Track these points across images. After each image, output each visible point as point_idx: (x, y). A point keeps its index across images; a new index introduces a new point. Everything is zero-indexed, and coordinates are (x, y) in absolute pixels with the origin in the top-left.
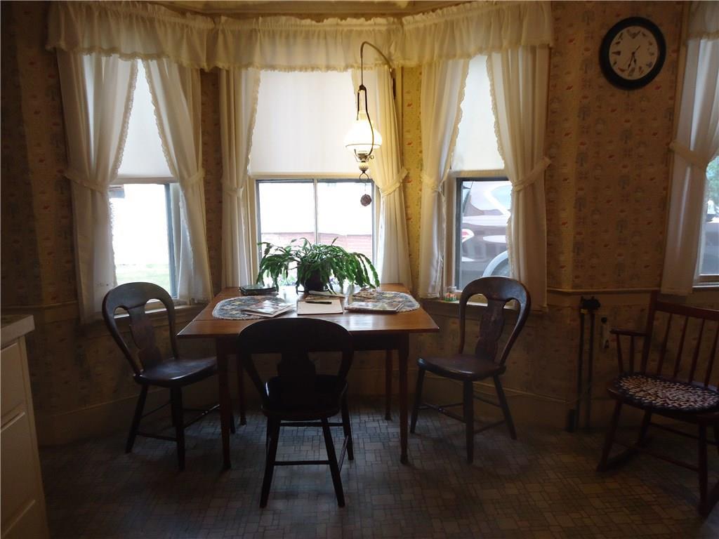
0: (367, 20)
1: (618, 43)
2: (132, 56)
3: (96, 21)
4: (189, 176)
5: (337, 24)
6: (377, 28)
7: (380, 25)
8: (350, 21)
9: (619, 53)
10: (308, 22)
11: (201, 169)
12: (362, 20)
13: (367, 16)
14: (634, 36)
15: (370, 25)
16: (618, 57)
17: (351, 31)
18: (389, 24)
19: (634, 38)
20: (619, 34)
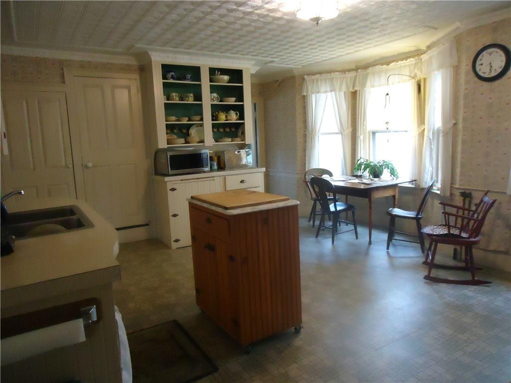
0: (406, 60)
1: (481, 59)
2: (326, 92)
3: (315, 84)
4: (344, 131)
5: (396, 65)
6: (412, 62)
7: (413, 61)
8: (399, 62)
9: (482, 64)
10: (384, 66)
11: (351, 128)
12: (404, 61)
13: (406, 58)
14: (490, 54)
15: (408, 62)
16: (481, 66)
17: (401, 66)
18: (416, 60)
19: (490, 55)
20: (482, 54)
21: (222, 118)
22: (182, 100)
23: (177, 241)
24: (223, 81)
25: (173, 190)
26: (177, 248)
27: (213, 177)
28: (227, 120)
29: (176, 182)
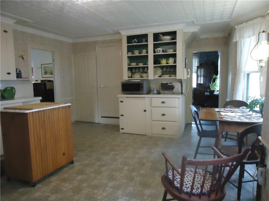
21: (164, 62)
22: (140, 54)
23: (122, 129)
24: (165, 40)
25: (122, 102)
26: (123, 133)
27: (145, 97)
28: (167, 63)
29: (124, 98)
